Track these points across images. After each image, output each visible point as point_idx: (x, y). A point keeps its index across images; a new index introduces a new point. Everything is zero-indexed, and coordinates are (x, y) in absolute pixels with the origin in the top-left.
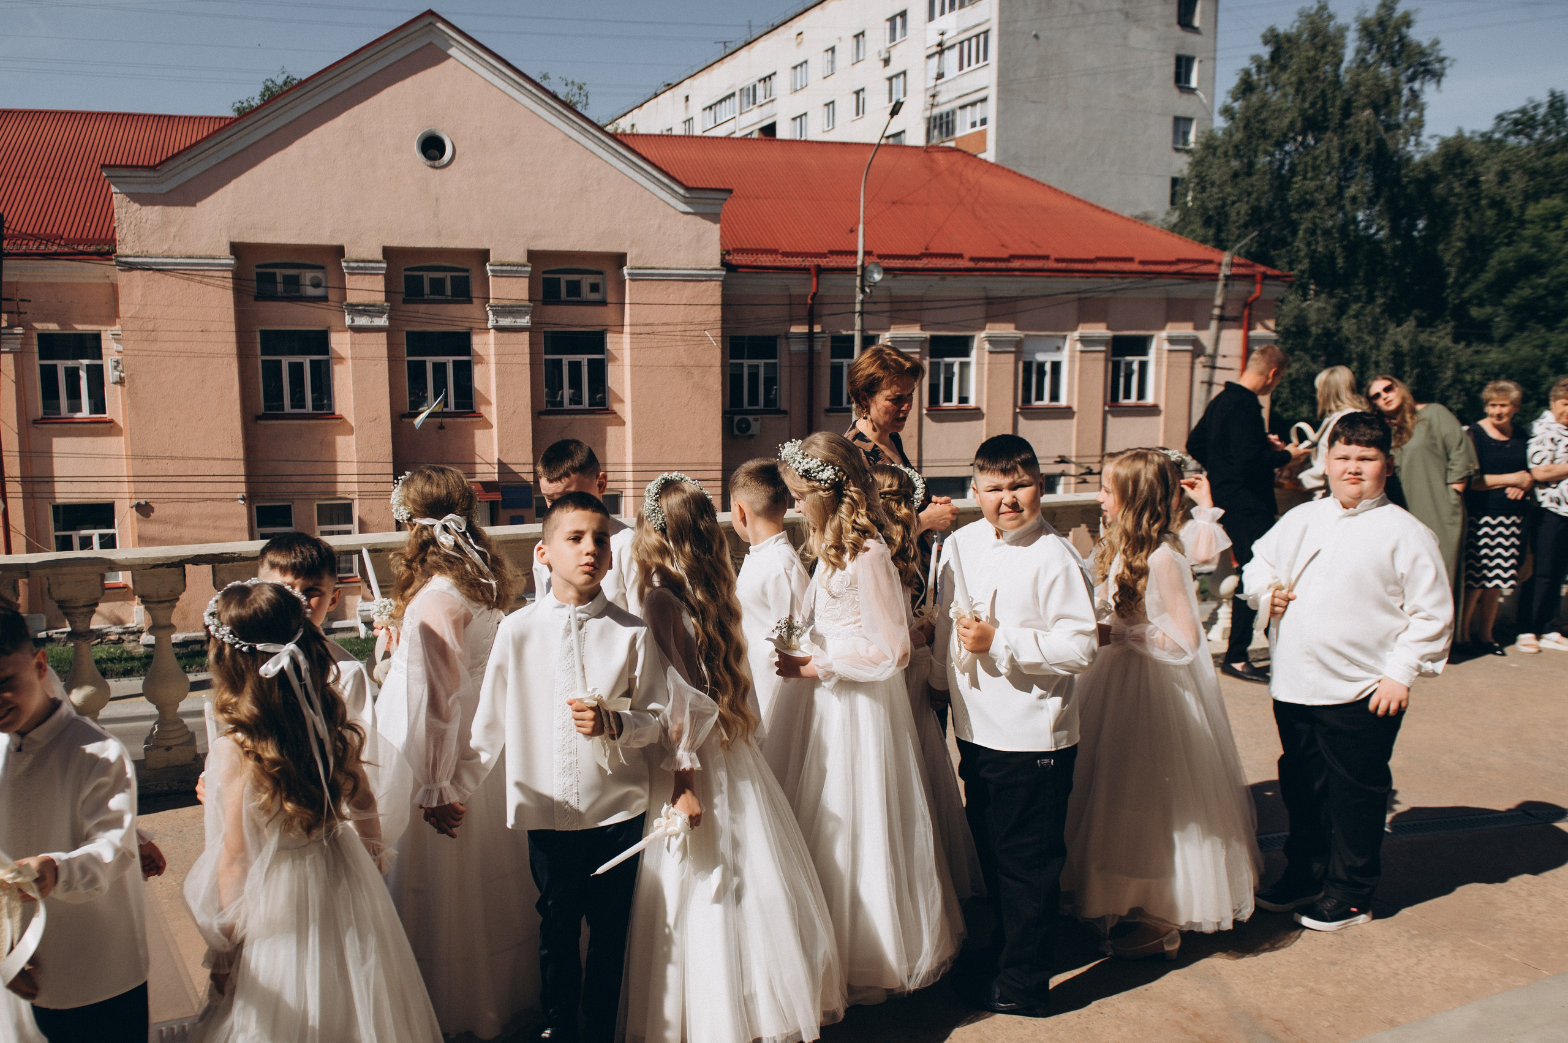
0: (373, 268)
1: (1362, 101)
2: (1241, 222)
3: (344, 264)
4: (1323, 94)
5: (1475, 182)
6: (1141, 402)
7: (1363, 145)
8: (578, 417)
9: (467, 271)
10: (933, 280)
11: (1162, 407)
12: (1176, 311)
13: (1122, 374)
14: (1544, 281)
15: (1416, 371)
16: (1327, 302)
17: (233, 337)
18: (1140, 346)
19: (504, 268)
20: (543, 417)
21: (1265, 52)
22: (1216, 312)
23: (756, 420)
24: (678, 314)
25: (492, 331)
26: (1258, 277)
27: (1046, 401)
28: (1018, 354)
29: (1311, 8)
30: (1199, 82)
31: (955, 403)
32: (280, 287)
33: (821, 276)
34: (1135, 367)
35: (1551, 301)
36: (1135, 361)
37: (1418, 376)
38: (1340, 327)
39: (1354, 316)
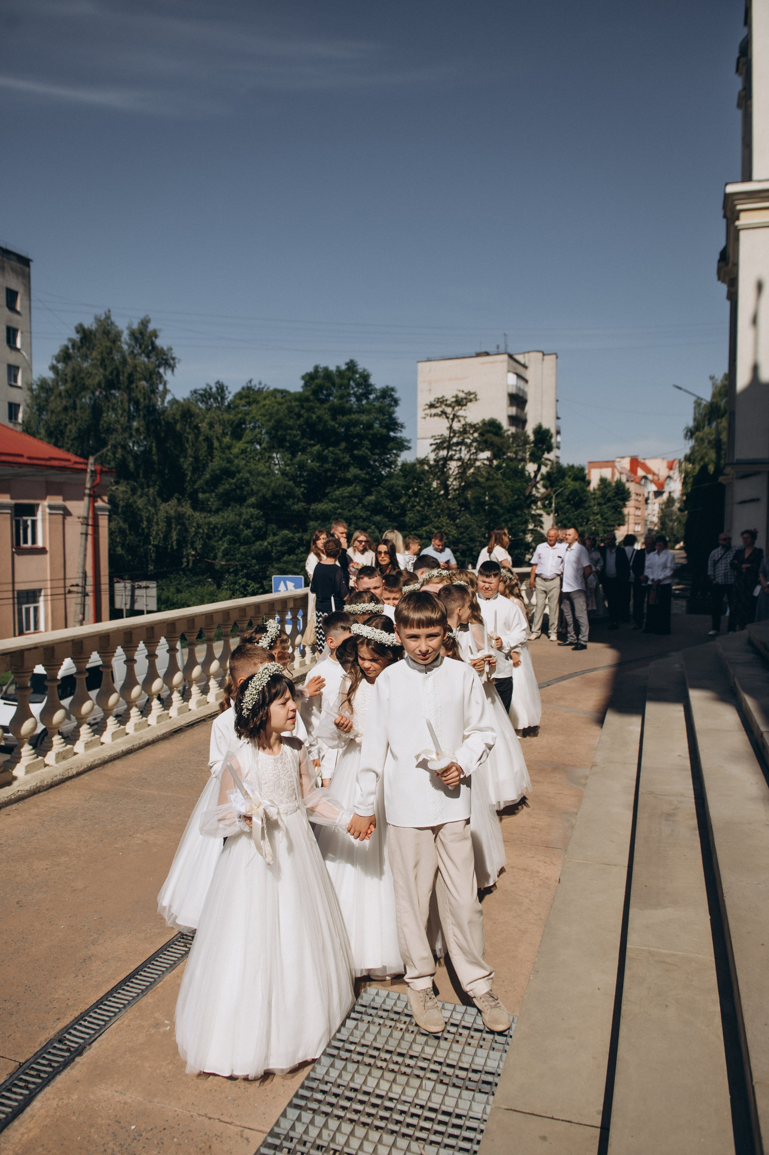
1: (139, 376)
4: (117, 369)
5: (197, 427)
6: (35, 546)
7: (142, 400)
11: (48, 549)
12: (51, 489)
13: (21, 528)
14: (234, 481)
15: (179, 527)
16: (126, 487)
18: (31, 510)
21: (76, 337)
22: (87, 491)
26: (98, 472)
29: (101, 316)
30: (22, 345)
34: (29, 523)
35: (238, 492)
36: (29, 520)
37: (179, 530)
38: (135, 502)
39: (141, 496)
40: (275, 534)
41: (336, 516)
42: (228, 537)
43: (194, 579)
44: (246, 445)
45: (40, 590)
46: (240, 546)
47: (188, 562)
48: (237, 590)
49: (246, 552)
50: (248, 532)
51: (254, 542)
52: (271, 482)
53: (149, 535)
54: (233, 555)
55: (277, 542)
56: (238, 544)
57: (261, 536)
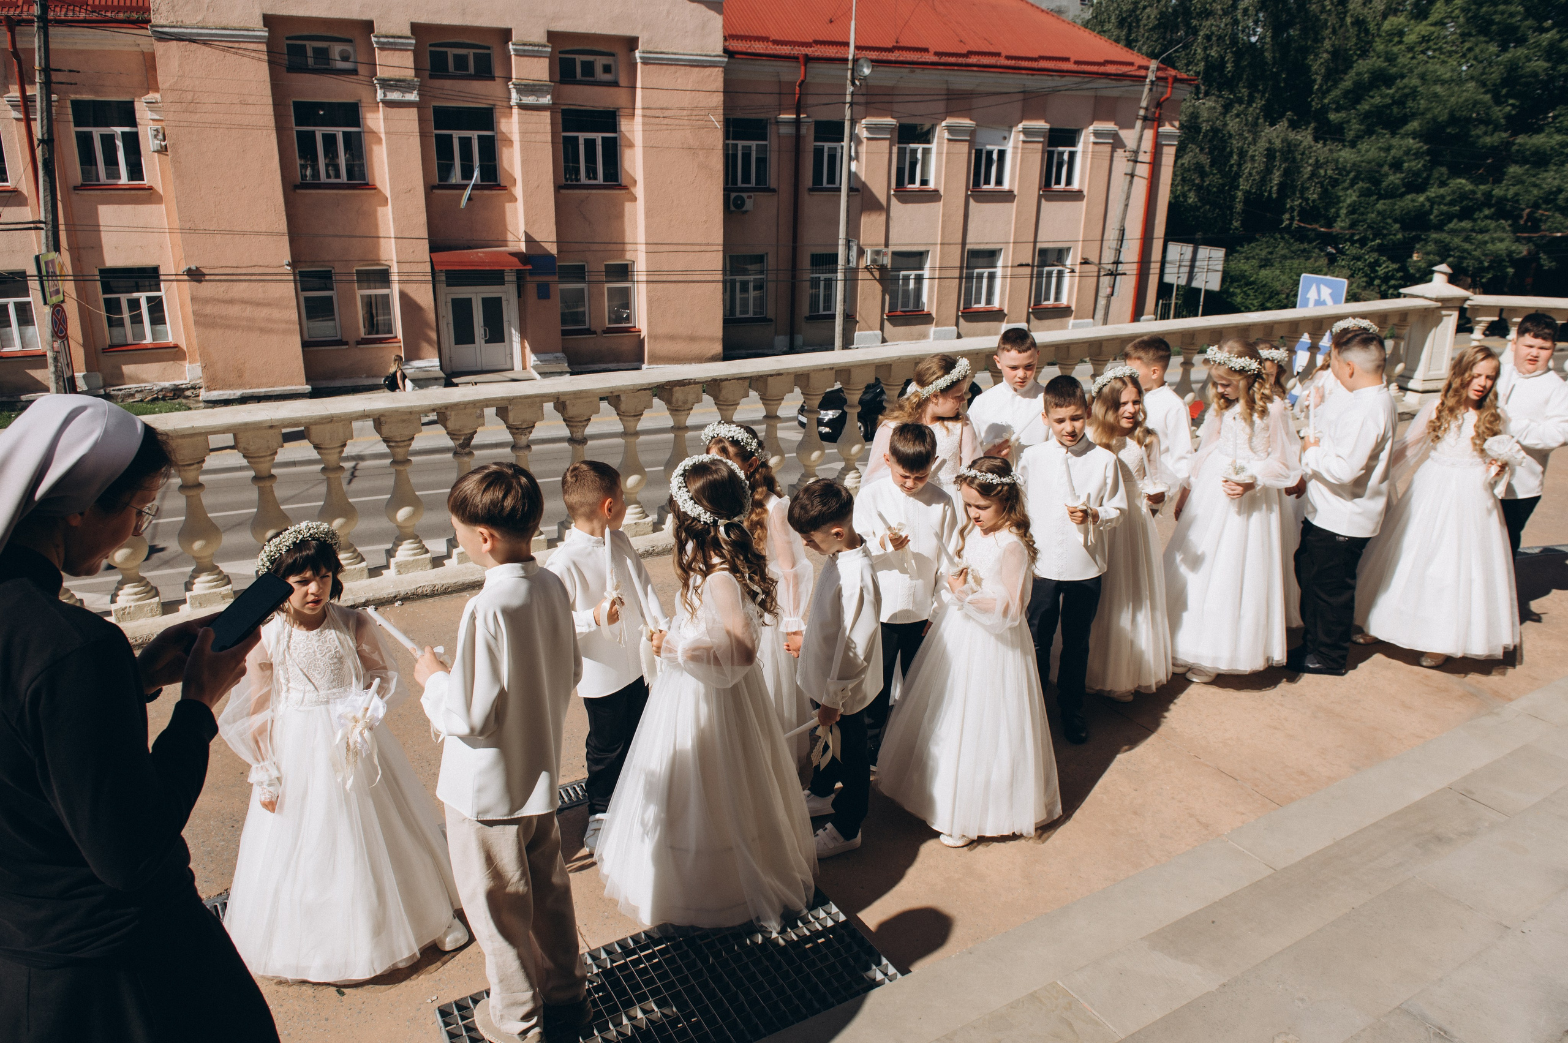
0: (402, 44)
2: (1151, 25)
3: (373, 39)
6: (1069, 188)
8: (594, 191)
9: (488, 48)
10: (904, 71)
11: (1085, 192)
12: (1103, 109)
13: (1055, 163)
14: (1391, 91)
15: (1285, 165)
16: (1215, 102)
17: (270, 110)
18: (1071, 138)
19: (526, 48)
20: (563, 191)
22: (1142, 112)
23: (749, 197)
24: (686, 100)
25: (515, 111)
26: (1170, 80)
27: (992, 185)
28: (971, 143)
31: (917, 185)
32: (311, 61)
33: (809, 65)
34: (1066, 157)
35: (1395, 110)
36: (1066, 151)
37: (1285, 169)
38: (1225, 125)
39: (1238, 116)
40: (1443, 184)
41: (1562, 158)
42: (1361, 184)
43: (1297, 246)
44: (1432, 29)
45: (1068, 249)
46: (1378, 200)
47: (1292, 219)
48: (1359, 270)
49: (1385, 211)
50: (1394, 178)
51: (1402, 195)
52: (1452, 95)
53: (1238, 175)
54: (1363, 214)
55: (1443, 197)
56: (1375, 197)
57: (1416, 185)
